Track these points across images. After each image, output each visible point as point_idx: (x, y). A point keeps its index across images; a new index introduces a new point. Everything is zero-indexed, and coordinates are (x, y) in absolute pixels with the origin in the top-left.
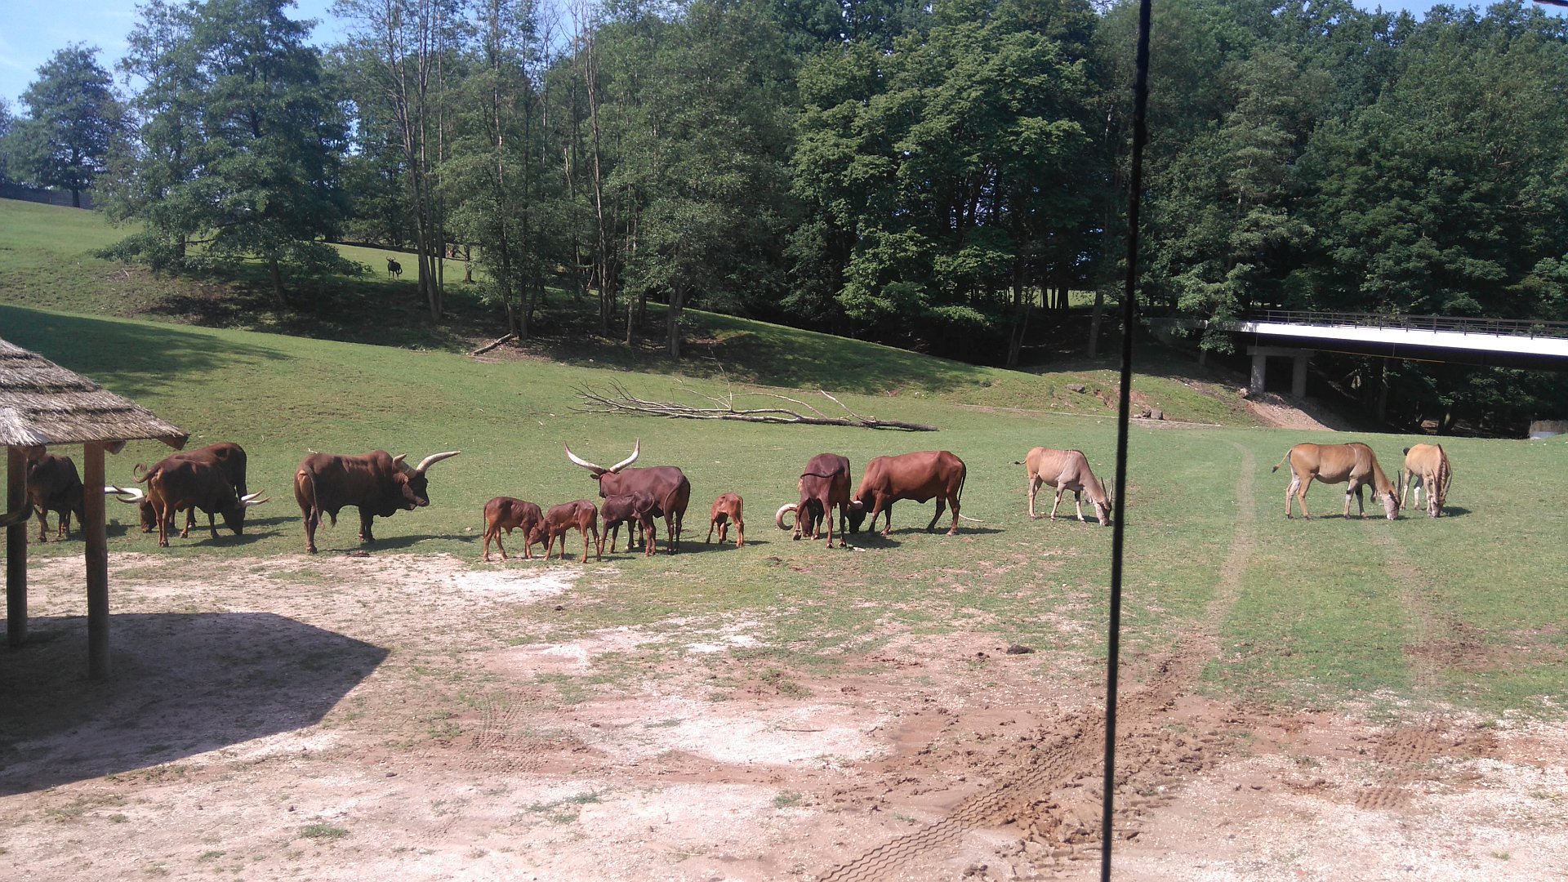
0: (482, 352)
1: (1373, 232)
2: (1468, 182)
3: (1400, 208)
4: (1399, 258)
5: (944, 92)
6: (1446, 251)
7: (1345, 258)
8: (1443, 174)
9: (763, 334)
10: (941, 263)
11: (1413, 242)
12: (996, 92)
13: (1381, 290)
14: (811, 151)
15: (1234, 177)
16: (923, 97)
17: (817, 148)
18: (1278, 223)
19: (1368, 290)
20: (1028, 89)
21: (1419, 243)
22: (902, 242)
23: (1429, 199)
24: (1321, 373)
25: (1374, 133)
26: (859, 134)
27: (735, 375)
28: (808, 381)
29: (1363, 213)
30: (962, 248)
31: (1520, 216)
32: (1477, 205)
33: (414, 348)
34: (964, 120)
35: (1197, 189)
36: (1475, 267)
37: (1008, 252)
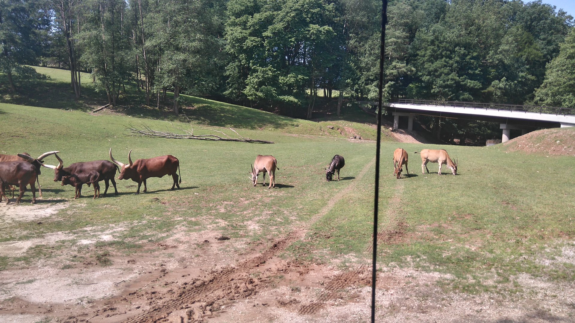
0: (96, 111)
1: (436, 71)
2: (469, 52)
3: (445, 61)
4: (445, 80)
5: (281, 14)
6: (461, 78)
7: (426, 80)
8: (460, 49)
9: (213, 105)
10: (281, 79)
11: (450, 74)
12: (301, 14)
13: (438, 92)
14: (232, 34)
15: (388, 49)
16: (274, 15)
17: (233, 33)
18: (402, 67)
19: (434, 92)
20: (313, 14)
21: (451, 75)
22: (266, 71)
23: (455, 58)
24: (419, 122)
25: (437, 34)
26: (250, 28)
27: (200, 121)
28: (229, 124)
29: (433, 63)
30: (289, 74)
31: (487, 65)
32: (472, 61)
33: (67, 110)
34: (289, 24)
35: (374, 54)
36: (470, 83)
37: (307, 76)
